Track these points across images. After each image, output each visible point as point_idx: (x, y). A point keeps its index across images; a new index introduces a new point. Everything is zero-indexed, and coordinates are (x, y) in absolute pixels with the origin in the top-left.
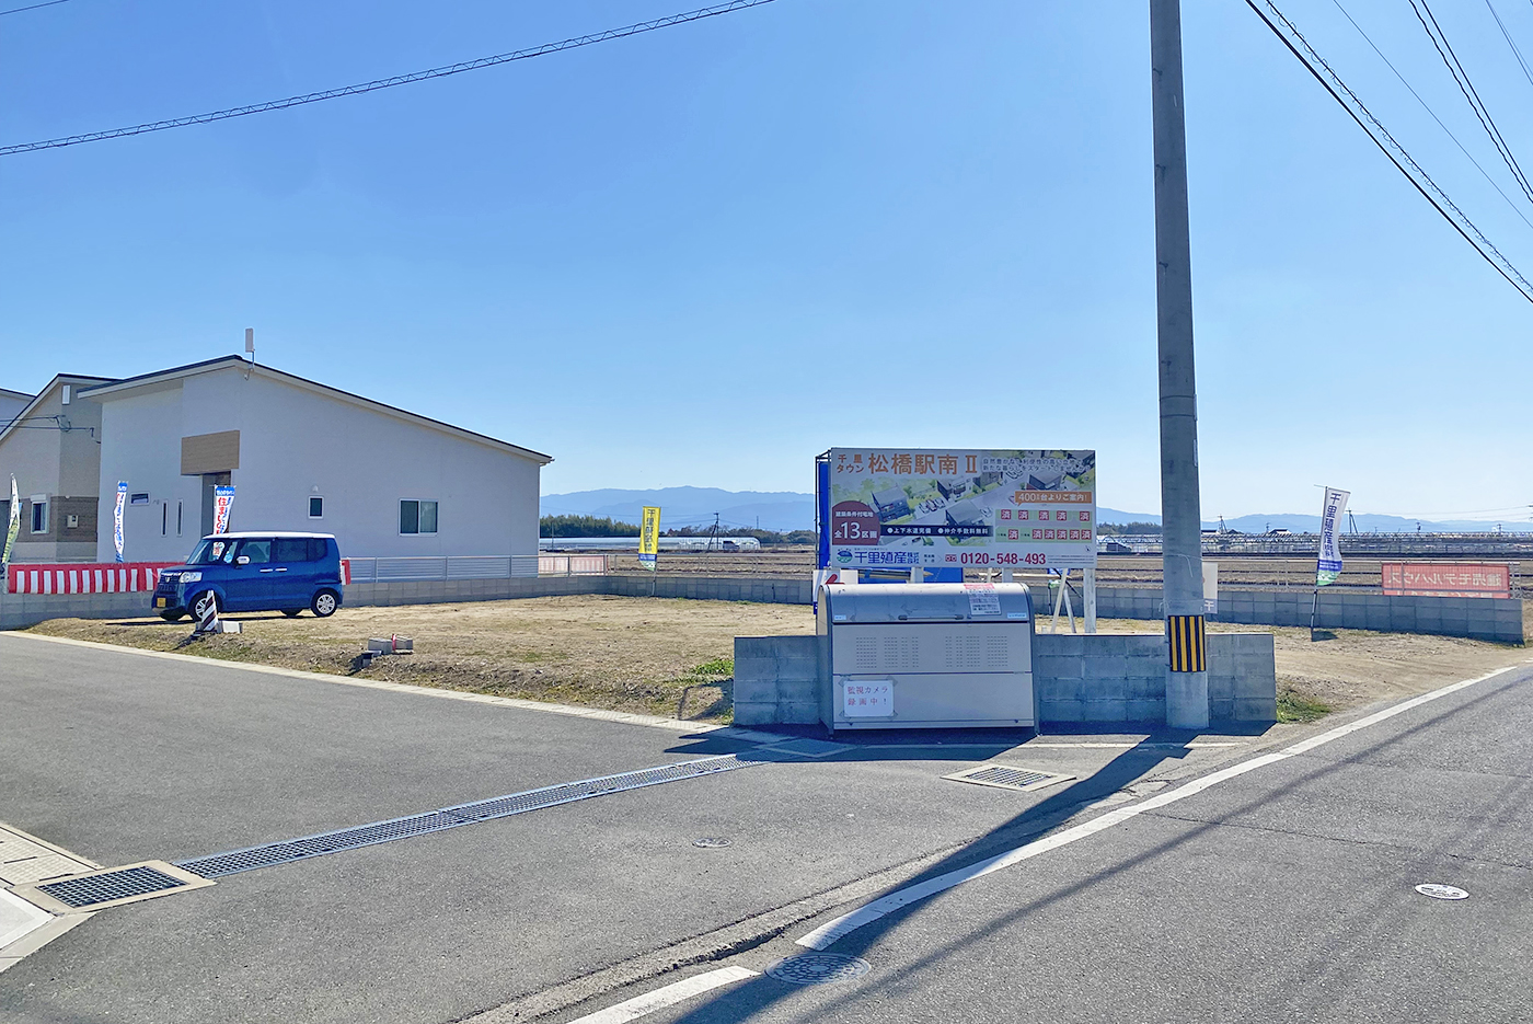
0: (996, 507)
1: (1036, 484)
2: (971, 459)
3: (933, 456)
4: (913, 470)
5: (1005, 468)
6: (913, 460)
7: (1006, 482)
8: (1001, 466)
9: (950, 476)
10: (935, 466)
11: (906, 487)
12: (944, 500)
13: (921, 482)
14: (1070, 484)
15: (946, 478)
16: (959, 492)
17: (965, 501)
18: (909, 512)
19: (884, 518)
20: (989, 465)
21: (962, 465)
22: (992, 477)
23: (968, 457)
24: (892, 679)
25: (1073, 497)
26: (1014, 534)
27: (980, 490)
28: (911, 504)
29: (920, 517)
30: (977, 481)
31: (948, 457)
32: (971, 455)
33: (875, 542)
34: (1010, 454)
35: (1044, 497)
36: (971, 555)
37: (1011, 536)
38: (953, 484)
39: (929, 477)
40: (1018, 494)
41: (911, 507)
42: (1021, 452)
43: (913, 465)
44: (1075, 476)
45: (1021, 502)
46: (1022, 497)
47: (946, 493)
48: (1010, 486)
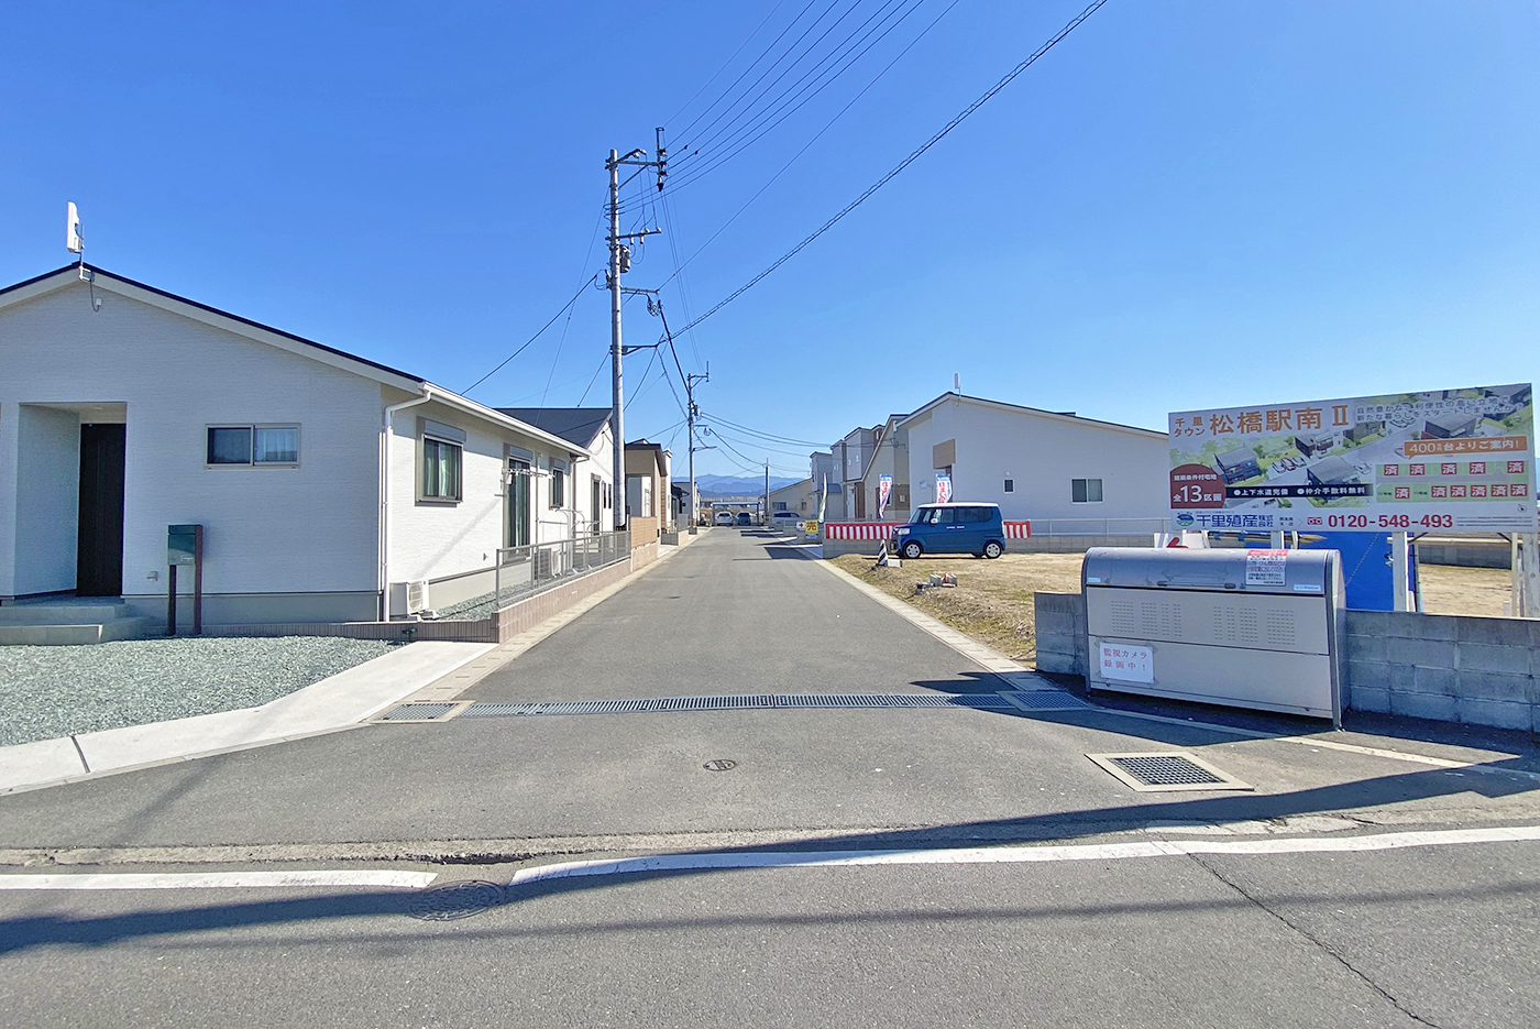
0: (1376, 463)
1: (1435, 432)
2: (1340, 410)
3: (1289, 411)
4: (1264, 427)
5: (1388, 416)
6: (1264, 417)
7: (1390, 432)
8: (1383, 414)
9: (1313, 430)
10: (1293, 422)
11: (1256, 446)
12: (1304, 456)
13: (1275, 442)
14: (1490, 428)
15: (1305, 433)
16: (1324, 447)
17: (1334, 457)
18: (1259, 472)
19: (1230, 481)
20: (1365, 414)
21: (1327, 418)
22: (1369, 427)
23: (1336, 408)
24: (1151, 645)
25: (1495, 445)
26: (1404, 492)
27: (1352, 444)
28: (1261, 463)
29: (1274, 476)
30: (1349, 434)
31: (1309, 410)
32: (1339, 406)
33: (1220, 505)
34: (1397, 400)
35: (1448, 447)
36: (1342, 517)
37: (1400, 494)
38: (1317, 438)
39: (1284, 433)
40: (1408, 445)
41: (1262, 468)
42: (1411, 396)
43: (1264, 423)
44: (1498, 417)
45: (1412, 454)
46: (1414, 448)
47: (1306, 449)
48: (1397, 436)
